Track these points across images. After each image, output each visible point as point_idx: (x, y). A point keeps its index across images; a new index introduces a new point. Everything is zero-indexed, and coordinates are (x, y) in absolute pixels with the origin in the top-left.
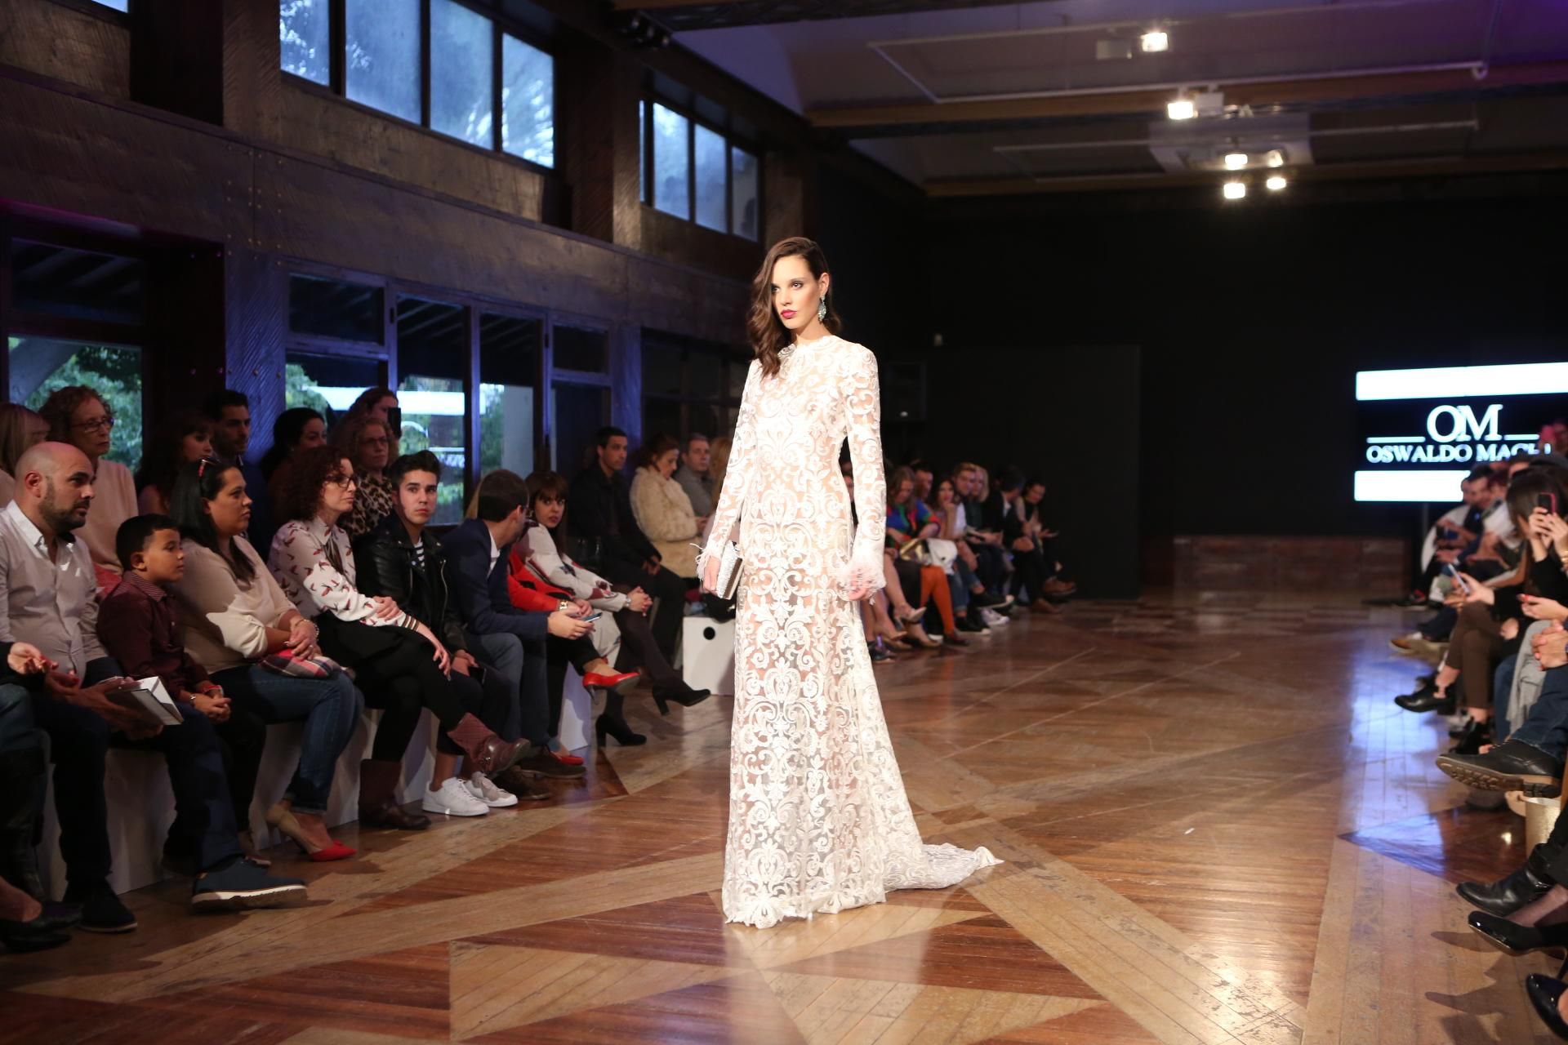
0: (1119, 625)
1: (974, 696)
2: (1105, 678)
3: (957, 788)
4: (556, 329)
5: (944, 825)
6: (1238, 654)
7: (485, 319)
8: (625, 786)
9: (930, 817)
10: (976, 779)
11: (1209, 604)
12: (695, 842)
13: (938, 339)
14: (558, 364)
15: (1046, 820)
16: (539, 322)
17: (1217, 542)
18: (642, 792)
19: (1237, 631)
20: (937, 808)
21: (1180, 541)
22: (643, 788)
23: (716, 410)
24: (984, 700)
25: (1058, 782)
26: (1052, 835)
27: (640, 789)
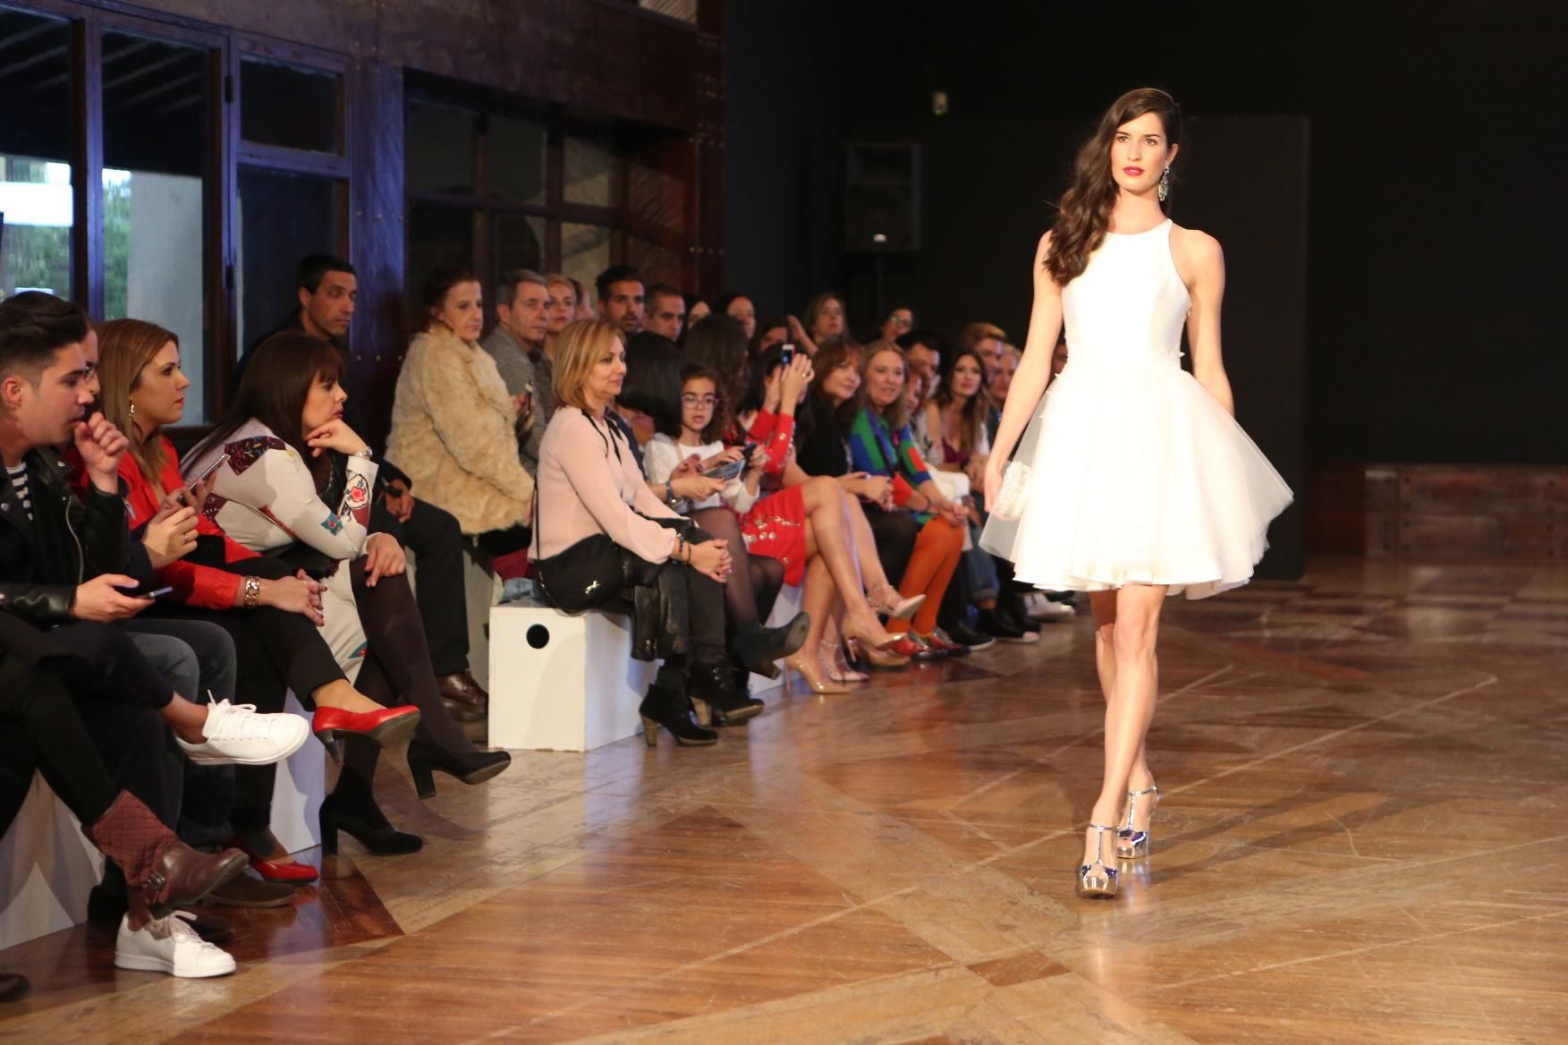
0: (1271, 626)
1: (1024, 752)
2: (1253, 722)
3: (1008, 920)
4: (245, 66)
5: (992, 987)
6: (1493, 680)
7: (112, 42)
8: (396, 918)
9: (963, 971)
10: (1039, 903)
11: (1427, 589)
12: (535, 1021)
13: (941, 99)
14: (246, 134)
15: (1175, 977)
16: (215, 52)
17: (1444, 476)
18: (430, 929)
19: (1487, 639)
20: (976, 956)
21: (1376, 474)
22: (430, 922)
23: (537, 225)
24: (1041, 760)
25: (1190, 910)
26: (1189, 1007)
27: (424, 925)
